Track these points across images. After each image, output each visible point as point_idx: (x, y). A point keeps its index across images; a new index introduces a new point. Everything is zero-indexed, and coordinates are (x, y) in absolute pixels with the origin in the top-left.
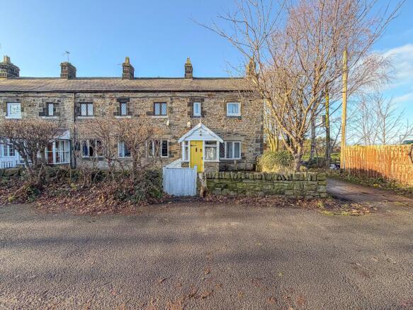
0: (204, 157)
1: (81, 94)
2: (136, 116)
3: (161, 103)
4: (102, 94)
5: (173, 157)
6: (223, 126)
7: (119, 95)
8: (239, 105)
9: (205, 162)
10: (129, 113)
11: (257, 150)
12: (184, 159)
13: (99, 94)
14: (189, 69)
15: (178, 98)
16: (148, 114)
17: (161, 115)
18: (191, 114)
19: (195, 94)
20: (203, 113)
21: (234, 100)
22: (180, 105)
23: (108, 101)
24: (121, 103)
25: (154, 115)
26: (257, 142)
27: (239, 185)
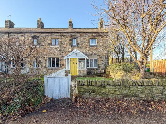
0: (78, 67)
1: (12, 34)
2: (42, 45)
3: (55, 39)
4: (23, 34)
5: (62, 67)
6: (88, 51)
7: (33, 35)
8: (96, 40)
9: (79, 70)
10: (38, 44)
11: (106, 63)
12: (67, 68)
13: (22, 34)
14: (71, 24)
15: (64, 36)
16: (49, 44)
17: (55, 45)
18: (71, 45)
19: (73, 34)
20: (78, 44)
21: (94, 38)
22: (66, 40)
23: (27, 38)
24: (34, 39)
25: (52, 45)
26: (106, 59)
27: (103, 90)
